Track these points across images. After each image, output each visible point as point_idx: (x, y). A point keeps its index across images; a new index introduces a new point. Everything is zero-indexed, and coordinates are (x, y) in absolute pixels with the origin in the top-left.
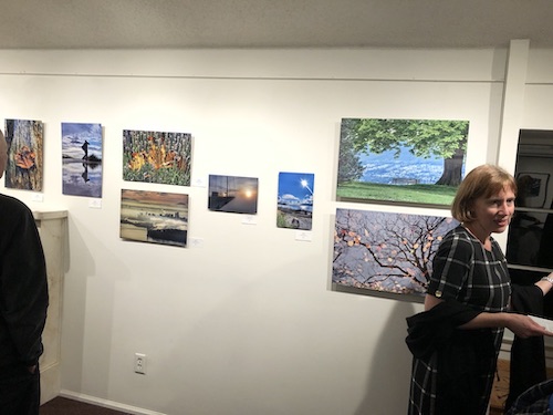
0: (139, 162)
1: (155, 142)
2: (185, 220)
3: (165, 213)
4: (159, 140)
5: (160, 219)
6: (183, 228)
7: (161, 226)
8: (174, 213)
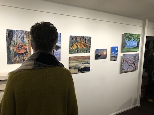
0: (75, 47)
1: (80, 40)
2: (89, 63)
3: (84, 62)
4: (82, 39)
5: (82, 65)
6: (89, 66)
7: (82, 67)
8: (86, 62)
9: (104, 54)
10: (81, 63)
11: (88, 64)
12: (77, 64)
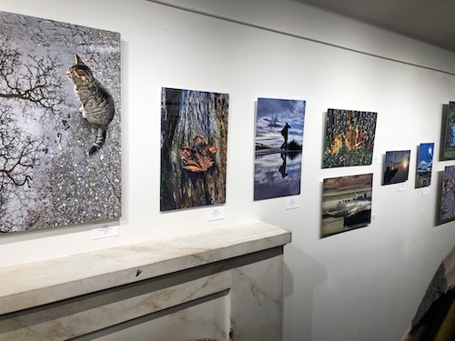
0: (338, 145)
1: (352, 122)
2: (370, 199)
3: (357, 195)
4: (355, 120)
7: (354, 211)
8: (363, 195)
9: (402, 167)
10: (351, 199)
11: (367, 202)
12: (341, 200)
